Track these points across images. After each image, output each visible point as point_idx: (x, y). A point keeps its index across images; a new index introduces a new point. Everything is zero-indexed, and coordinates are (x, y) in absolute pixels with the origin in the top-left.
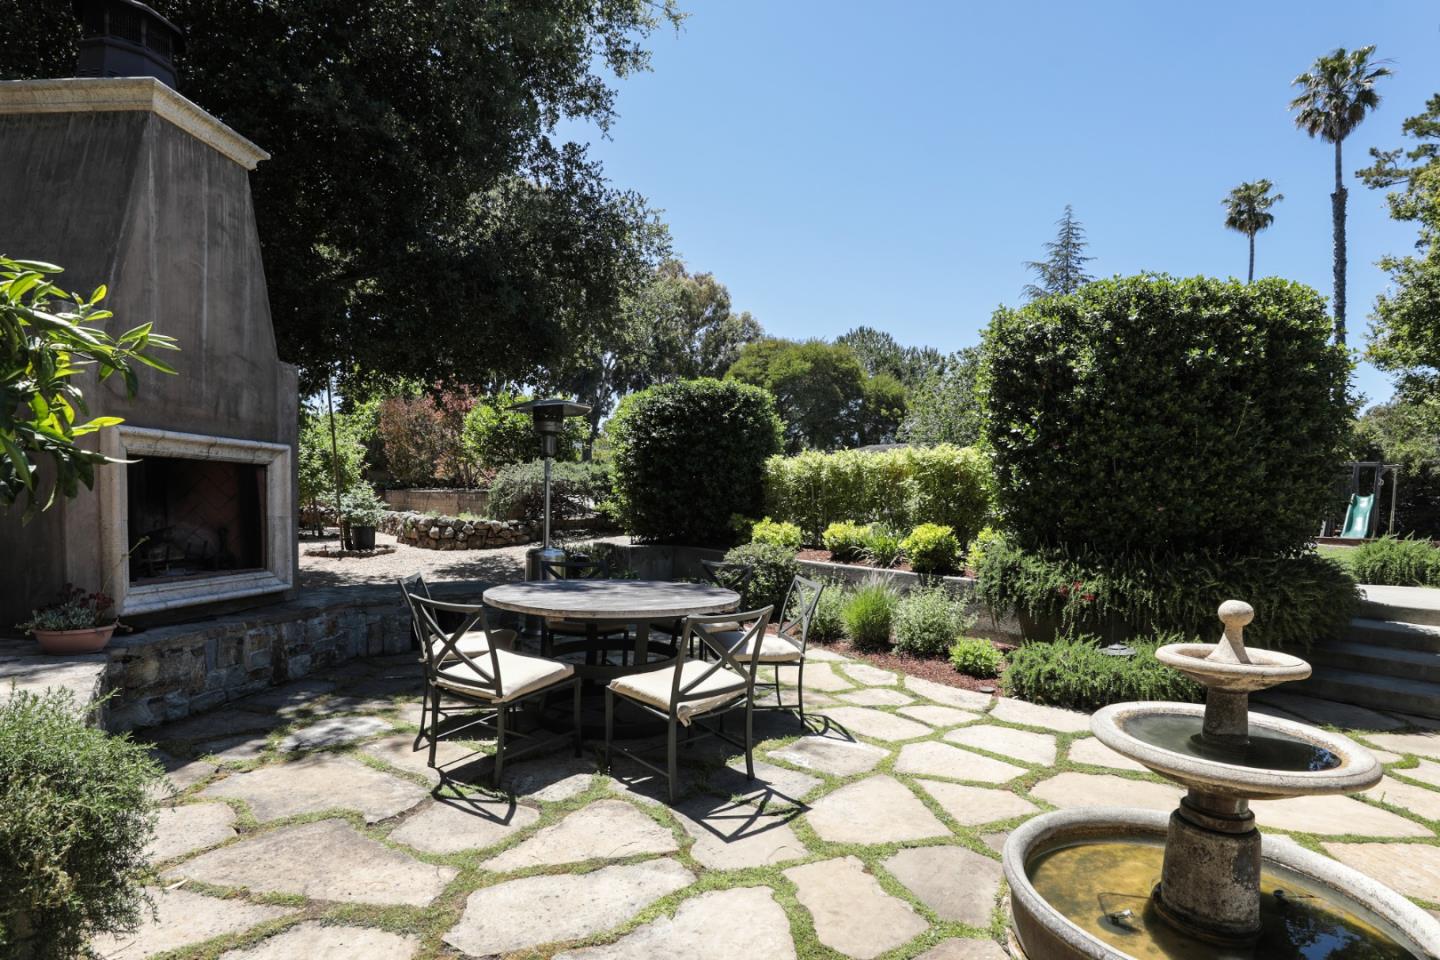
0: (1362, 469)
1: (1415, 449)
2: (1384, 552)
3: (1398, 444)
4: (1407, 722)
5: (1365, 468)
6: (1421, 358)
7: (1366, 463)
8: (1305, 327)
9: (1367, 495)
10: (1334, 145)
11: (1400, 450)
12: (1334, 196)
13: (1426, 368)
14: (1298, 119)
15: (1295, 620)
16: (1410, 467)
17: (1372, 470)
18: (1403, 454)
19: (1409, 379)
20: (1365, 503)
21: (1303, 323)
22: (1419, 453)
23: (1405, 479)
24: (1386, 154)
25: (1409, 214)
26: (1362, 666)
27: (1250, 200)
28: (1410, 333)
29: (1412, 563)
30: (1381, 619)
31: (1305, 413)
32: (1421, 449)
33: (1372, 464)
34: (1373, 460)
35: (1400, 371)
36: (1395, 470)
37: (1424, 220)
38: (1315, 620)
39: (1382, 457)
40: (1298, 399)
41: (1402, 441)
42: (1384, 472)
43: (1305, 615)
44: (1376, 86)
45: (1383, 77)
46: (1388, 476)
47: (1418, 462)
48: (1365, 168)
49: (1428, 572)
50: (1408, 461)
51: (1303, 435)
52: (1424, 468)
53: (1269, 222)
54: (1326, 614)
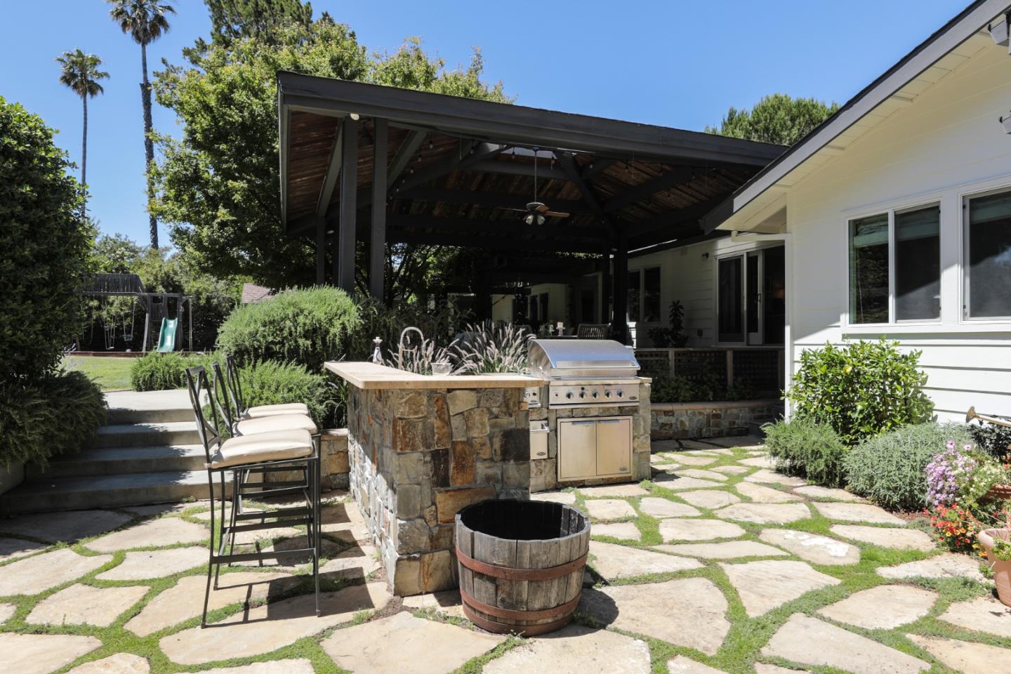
0: (169, 299)
1: (203, 286)
2: (152, 364)
3: (192, 282)
4: (135, 513)
5: (172, 298)
6: (184, 216)
7: (171, 295)
8: (21, 149)
9: (174, 319)
10: (140, 45)
11: (193, 287)
12: (142, 85)
13: (188, 224)
14: (112, 13)
15: (23, 442)
16: (200, 299)
17: (176, 299)
18: (195, 289)
19: (178, 231)
20: (172, 324)
21: (20, 144)
22: (204, 289)
23: (196, 305)
24: (172, 66)
25: (167, 102)
26: (110, 470)
27: (83, 68)
28: (175, 195)
29: (171, 371)
30: (131, 423)
31: (32, 234)
32: (206, 286)
33: (176, 295)
34: (176, 292)
35: (172, 224)
36: (190, 300)
37: (176, 110)
38: (48, 437)
39: (182, 291)
40: (21, 220)
41: (194, 280)
42: (184, 301)
43: (34, 436)
44: (167, 16)
45: (170, 12)
46: (186, 304)
47: (204, 295)
48: (160, 72)
49: (181, 377)
50: (198, 294)
51: (25, 256)
52: (208, 299)
53: (99, 92)
54: (60, 429)
